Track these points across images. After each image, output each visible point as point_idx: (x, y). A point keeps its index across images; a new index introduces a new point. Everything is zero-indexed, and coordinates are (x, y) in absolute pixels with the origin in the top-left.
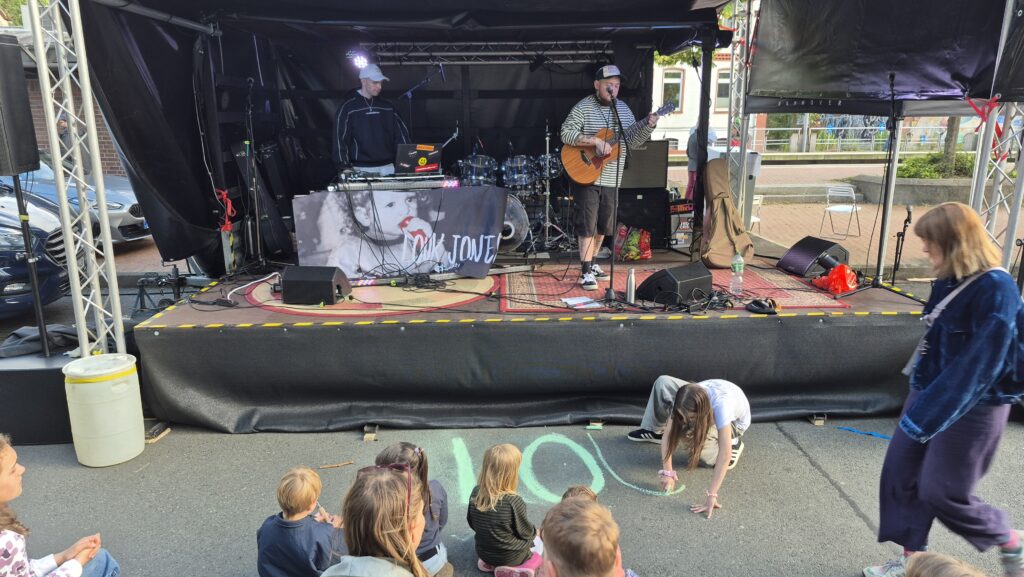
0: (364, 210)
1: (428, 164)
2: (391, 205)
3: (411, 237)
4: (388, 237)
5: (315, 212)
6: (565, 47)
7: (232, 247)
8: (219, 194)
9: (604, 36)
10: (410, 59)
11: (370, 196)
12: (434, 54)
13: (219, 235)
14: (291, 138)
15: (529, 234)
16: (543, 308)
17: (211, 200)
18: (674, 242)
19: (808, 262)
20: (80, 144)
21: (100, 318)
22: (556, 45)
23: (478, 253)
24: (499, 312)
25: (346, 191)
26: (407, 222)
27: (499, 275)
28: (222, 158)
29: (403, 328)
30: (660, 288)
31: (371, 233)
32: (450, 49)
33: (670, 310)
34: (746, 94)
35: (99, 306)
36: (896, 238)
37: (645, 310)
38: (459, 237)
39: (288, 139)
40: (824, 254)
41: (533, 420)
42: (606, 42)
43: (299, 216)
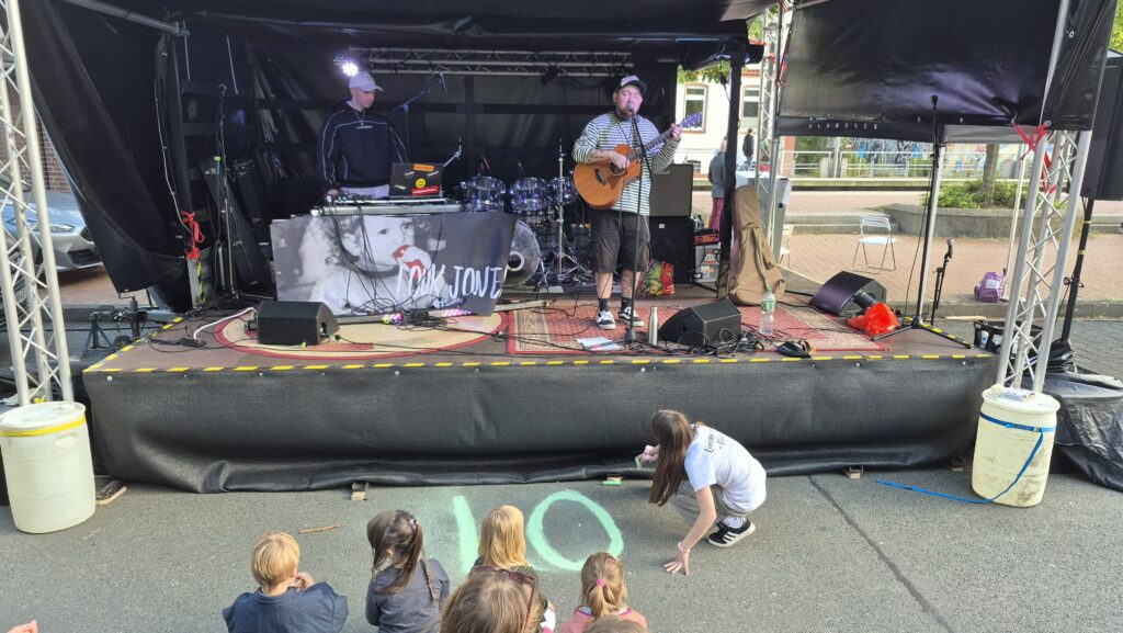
0: (353, 237)
1: (427, 185)
2: (384, 232)
3: (407, 268)
4: (380, 269)
5: (297, 239)
6: (581, 59)
7: (199, 278)
8: (184, 216)
9: (623, 47)
10: (407, 67)
11: (360, 222)
12: (434, 62)
13: (185, 263)
14: (269, 153)
15: (540, 266)
16: (557, 350)
17: (174, 224)
18: (699, 276)
19: (843, 300)
20: (19, 158)
21: (43, 360)
22: (571, 56)
23: (483, 287)
24: (506, 354)
25: (332, 215)
26: (403, 251)
27: (507, 312)
28: (187, 176)
29: (397, 373)
30: (685, 329)
31: (361, 264)
32: (453, 57)
33: (695, 352)
34: (777, 114)
35: (41, 346)
36: (936, 273)
37: (669, 353)
38: (462, 268)
39: (266, 155)
40: (860, 291)
41: (544, 475)
42: (626, 54)
43: (277, 244)
